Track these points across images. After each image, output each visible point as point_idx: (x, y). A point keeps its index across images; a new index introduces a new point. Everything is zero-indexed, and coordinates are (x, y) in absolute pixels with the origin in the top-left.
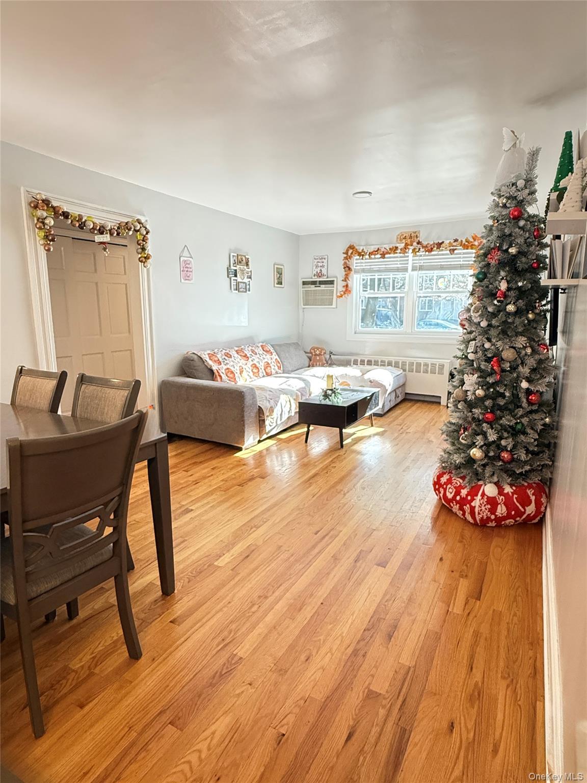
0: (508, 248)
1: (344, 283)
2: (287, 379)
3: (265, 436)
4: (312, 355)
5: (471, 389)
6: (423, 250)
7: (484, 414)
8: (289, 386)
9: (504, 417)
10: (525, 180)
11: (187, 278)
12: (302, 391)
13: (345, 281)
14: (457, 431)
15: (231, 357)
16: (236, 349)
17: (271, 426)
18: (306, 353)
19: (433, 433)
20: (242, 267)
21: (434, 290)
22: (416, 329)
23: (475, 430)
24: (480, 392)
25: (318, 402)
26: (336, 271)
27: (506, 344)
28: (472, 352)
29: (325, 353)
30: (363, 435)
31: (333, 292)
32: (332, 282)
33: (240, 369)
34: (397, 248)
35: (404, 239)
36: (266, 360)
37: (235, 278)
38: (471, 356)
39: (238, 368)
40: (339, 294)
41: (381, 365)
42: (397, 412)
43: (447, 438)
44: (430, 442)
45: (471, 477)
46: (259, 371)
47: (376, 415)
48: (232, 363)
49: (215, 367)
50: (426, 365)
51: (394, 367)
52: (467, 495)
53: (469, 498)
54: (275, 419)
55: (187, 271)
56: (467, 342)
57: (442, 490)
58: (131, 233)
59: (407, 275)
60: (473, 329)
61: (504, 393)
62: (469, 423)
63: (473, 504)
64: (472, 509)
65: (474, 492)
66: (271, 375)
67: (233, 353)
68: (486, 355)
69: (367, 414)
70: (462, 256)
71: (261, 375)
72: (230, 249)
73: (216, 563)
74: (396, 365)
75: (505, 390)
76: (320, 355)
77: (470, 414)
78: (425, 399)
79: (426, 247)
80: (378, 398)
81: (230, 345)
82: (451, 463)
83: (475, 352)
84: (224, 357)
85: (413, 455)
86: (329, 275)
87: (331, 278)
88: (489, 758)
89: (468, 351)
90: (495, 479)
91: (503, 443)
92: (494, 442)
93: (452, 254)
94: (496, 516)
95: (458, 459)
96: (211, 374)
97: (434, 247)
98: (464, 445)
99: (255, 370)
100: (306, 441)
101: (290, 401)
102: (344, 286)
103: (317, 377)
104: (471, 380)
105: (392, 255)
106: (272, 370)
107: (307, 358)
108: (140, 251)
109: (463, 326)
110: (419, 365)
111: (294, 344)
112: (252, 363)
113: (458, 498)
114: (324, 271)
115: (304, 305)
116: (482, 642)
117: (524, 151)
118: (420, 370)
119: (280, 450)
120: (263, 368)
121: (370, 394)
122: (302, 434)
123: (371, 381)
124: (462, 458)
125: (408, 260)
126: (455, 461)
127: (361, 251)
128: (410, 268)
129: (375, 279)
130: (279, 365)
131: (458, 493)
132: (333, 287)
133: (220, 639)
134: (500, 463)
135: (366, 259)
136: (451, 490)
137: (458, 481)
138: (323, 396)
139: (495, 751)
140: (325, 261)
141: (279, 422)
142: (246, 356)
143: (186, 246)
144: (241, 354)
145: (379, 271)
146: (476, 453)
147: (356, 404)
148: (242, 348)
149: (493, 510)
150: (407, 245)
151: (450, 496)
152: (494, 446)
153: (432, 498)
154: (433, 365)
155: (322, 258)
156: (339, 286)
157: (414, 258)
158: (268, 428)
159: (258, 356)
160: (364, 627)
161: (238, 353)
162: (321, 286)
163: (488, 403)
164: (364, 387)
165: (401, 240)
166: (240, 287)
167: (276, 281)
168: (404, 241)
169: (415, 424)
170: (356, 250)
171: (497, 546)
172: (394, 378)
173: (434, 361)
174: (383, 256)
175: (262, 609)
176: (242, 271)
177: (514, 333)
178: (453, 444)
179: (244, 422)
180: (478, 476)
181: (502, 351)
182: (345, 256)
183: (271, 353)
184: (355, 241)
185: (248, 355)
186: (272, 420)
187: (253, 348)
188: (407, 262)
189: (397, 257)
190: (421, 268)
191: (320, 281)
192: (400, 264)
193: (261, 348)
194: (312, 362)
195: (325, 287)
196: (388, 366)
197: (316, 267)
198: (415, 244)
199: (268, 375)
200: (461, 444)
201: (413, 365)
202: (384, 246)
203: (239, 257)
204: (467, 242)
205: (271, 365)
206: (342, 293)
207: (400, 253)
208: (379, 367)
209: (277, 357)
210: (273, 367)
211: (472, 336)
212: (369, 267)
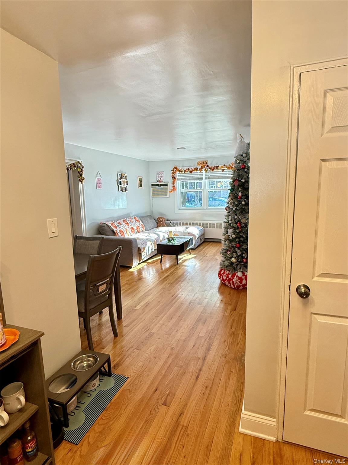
0: (241, 180)
1: (173, 185)
2: (149, 234)
3: (141, 261)
4: (159, 221)
5: (231, 235)
6: (210, 169)
7: (236, 245)
8: (150, 237)
9: (243, 245)
10: (246, 154)
11: (99, 187)
12: (157, 239)
13: (173, 184)
14: (226, 252)
15: (121, 224)
16: (123, 220)
17: (144, 256)
18: (155, 220)
19: (218, 256)
20: (123, 179)
21: (216, 188)
22: (208, 207)
23: (233, 251)
24: (234, 236)
25: (166, 244)
26: (168, 179)
27: (242, 216)
28: (230, 220)
29: (165, 220)
30: (187, 258)
31: (167, 190)
32: (166, 185)
33: (126, 230)
34: (197, 168)
35: (200, 164)
36: (137, 225)
37: (121, 185)
38: (230, 222)
39: (125, 229)
40: (170, 191)
41: (193, 225)
42: (201, 247)
43: (223, 256)
44: (217, 259)
45: (232, 270)
46: (134, 230)
47: (192, 249)
48: (122, 227)
49: (115, 230)
50: (214, 224)
51: (199, 226)
52: (231, 277)
53: (232, 278)
54: (146, 253)
55: (99, 184)
56: (228, 216)
57: (221, 277)
58: (76, 168)
59: (203, 181)
60: (230, 211)
61: (243, 236)
62: (231, 248)
63: (233, 280)
64: (233, 282)
65: (233, 276)
66: (140, 232)
67: (122, 222)
68: (235, 221)
69: (188, 249)
70: (227, 172)
71: (135, 232)
72: (118, 172)
73: (135, 309)
74: (200, 225)
75: (243, 235)
76: (162, 221)
77: (231, 245)
78: (215, 241)
79: (211, 168)
80: (192, 241)
81: (119, 218)
82: (225, 265)
83: (231, 220)
84: (118, 224)
85: (209, 265)
86: (165, 181)
87: (166, 182)
88: (236, 346)
89: (229, 220)
90: (242, 270)
91: (244, 255)
92: (240, 255)
93: (223, 172)
94: (242, 284)
95: (227, 263)
96: (114, 233)
97: (215, 168)
98: (229, 257)
99: (133, 230)
100: (161, 263)
101: (152, 244)
102: (172, 187)
103: (163, 232)
104: (230, 231)
105: (195, 172)
106: (140, 230)
107: (155, 223)
108: (79, 176)
109: (226, 209)
110: (210, 224)
111: (149, 216)
112: (131, 227)
113: (228, 279)
114: (162, 179)
115: (153, 196)
116: (235, 322)
117: (245, 142)
118: (211, 226)
119: (148, 267)
120: (136, 229)
121: (189, 239)
122: (158, 259)
123: (188, 233)
124: (229, 262)
125: (203, 174)
126: (226, 264)
127: (180, 170)
128: (204, 178)
129: (187, 183)
130: (143, 227)
131: (228, 277)
132: (167, 187)
133: (145, 329)
134: (243, 263)
135: (183, 173)
136: (225, 276)
137: (227, 272)
138: (168, 241)
139: (238, 344)
140: (163, 174)
141: (147, 254)
142: (128, 223)
143: (98, 172)
144: (126, 222)
145: (189, 179)
146: (233, 260)
147: (183, 244)
148: (125, 218)
149: (241, 282)
150: (202, 167)
151: (225, 278)
152: (240, 257)
153: (218, 281)
154: (217, 224)
155: (161, 173)
156: (170, 187)
157: (206, 173)
158: (143, 257)
159: (133, 223)
160: (195, 321)
161: (124, 222)
162: (161, 186)
163: (237, 240)
164: (185, 236)
165: (199, 165)
166: (123, 189)
167: (139, 185)
168: (200, 165)
169: (210, 252)
170: (178, 169)
171: (242, 295)
172: (199, 231)
173: (217, 222)
174: (191, 172)
175: (157, 320)
176: (124, 181)
177: (245, 212)
178: (225, 258)
179: (132, 255)
180: (235, 270)
181: (241, 219)
182: (173, 172)
183: (139, 221)
184: (177, 165)
185: (129, 223)
186: (144, 253)
187: (131, 219)
188: (202, 175)
189: (198, 173)
190: (209, 178)
191: (160, 184)
192: (199, 176)
193: (134, 219)
194: (159, 225)
195: (163, 187)
196: (196, 225)
197: (158, 177)
198: (206, 167)
199: (139, 232)
200: (228, 257)
201: (208, 225)
202: (191, 167)
203: (122, 175)
204: (229, 166)
205: (140, 227)
206: (172, 190)
207: (199, 171)
208: (192, 226)
209: (142, 223)
210: (140, 228)
211: (230, 214)
212: (184, 177)
